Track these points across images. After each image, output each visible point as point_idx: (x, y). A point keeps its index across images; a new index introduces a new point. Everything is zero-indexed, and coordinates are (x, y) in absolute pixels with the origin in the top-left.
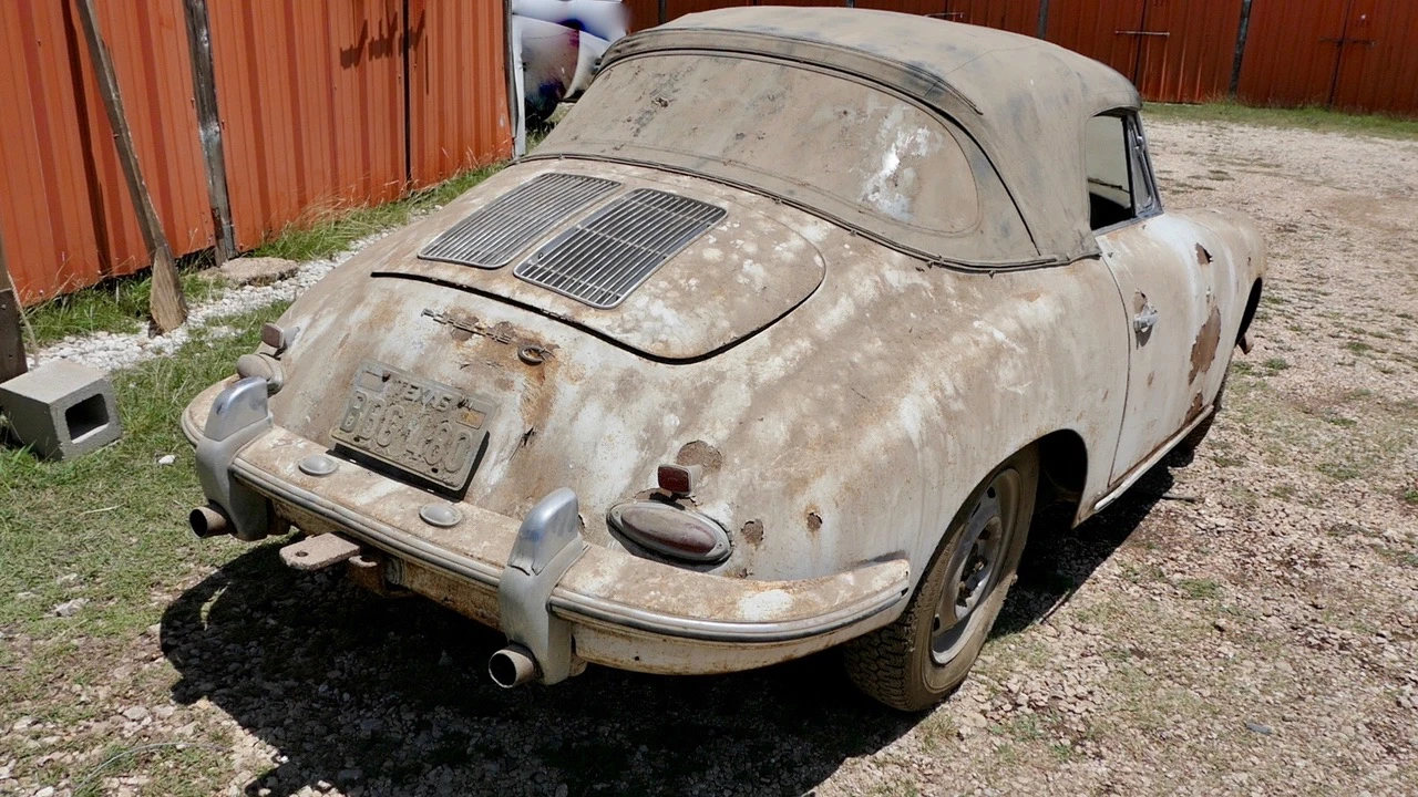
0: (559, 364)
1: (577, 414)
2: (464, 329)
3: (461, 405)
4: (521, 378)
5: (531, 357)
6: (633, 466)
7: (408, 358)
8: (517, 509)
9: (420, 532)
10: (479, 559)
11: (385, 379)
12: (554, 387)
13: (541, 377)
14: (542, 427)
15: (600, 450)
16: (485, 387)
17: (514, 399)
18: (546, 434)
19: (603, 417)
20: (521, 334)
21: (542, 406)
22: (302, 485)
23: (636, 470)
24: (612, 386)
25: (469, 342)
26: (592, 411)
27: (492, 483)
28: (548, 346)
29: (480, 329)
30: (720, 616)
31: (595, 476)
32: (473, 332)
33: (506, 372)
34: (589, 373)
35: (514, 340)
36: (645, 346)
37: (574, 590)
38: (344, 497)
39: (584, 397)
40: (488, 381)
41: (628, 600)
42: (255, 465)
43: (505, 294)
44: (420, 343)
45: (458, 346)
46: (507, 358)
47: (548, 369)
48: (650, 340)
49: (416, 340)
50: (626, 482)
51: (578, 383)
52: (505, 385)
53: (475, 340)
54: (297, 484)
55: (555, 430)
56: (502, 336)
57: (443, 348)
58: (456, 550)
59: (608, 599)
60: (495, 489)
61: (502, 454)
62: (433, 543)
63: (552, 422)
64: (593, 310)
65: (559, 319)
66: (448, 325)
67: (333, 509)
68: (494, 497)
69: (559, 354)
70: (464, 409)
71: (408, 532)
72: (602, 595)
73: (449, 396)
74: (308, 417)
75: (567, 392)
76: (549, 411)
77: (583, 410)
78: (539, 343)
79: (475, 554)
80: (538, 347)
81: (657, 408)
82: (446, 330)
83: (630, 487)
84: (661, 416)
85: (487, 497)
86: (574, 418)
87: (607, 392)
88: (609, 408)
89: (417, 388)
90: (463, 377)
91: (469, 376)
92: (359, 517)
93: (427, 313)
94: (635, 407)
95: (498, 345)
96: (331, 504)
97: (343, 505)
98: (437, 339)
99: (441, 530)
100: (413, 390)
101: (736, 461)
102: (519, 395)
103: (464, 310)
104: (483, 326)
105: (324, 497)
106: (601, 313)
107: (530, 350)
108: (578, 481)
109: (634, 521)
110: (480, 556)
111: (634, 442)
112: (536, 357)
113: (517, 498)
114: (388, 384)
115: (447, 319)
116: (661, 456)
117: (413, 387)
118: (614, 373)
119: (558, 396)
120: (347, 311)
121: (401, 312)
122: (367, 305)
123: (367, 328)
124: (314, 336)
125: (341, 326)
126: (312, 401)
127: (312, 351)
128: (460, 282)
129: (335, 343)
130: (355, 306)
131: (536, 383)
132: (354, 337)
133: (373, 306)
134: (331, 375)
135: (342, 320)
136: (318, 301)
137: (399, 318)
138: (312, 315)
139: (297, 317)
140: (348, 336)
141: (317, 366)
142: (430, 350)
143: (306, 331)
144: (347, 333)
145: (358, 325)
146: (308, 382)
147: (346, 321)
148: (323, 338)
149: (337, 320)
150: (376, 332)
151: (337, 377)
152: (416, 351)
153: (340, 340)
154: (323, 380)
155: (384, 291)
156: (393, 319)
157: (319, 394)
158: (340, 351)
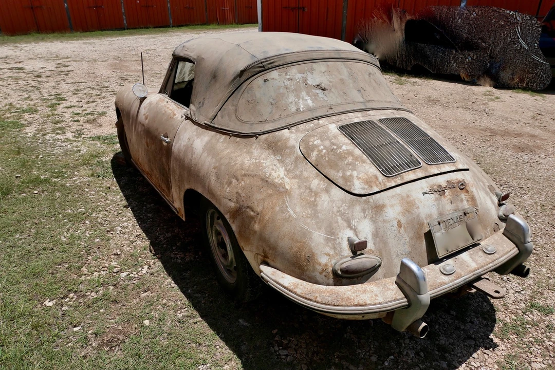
0: (469, 185)
1: (479, 196)
2: (441, 191)
3: (465, 214)
4: (463, 195)
7: (435, 213)
8: (487, 233)
11: (439, 224)
12: (472, 192)
13: (467, 191)
14: (477, 205)
17: (465, 203)
18: (479, 207)
20: (454, 182)
21: (473, 200)
22: (458, 278)
23: (491, 201)
24: (475, 183)
25: (446, 194)
29: (445, 188)
32: (444, 190)
33: (459, 196)
34: (472, 183)
38: (471, 269)
39: (477, 190)
44: (433, 205)
45: (445, 197)
46: (458, 192)
47: (467, 188)
49: (431, 205)
51: (473, 187)
52: (462, 201)
53: (447, 192)
54: (456, 279)
55: (480, 204)
56: (451, 185)
57: (441, 201)
63: (478, 203)
66: (435, 193)
67: (474, 275)
69: (466, 181)
70: (467, 215)
71: (495, 260)
73: (459, 214)
75: (475, 192)
76: (476, 200)
77: (479, 194)
78: (460, 181)
82: (436, 195)
86: (480, 198)
90: (454, 206)
91: (455, 204)
92: (482, 269)
93: (424, 194)
95: (453, 190)
96: (472, 274)
97: (474, 271)
98: (436, 200)
99: (496, 253)
102: (465, 201)
103: (434, 185)
104: (445, 186)
105: (468, 274)
113: (485, 231)
114: (441, 225)
115: (432, 191)
117: (449, 220)
119: (474, 194)
120: (376, 215)
121: (414, 199)
122: (392, 206)
123: (406, 212)
124: (367, 235)
125: (384, 221)
126: (406, 255)
127: (378, 239)
128: (422, 176)
129: (394, 228)
130: (381, 210)
131: (467, 194)
132: (403, 220)
133: (397, 205)
134: (408, 240)
135: (381, 219)
136: (337, 222)
137: (416, 201)
138: (348, 229)
139: (338, 234)
140: (399, 222)
141: (392, 242)
142: (438, 205)
143: (357, 235)
144: (397, 220)
145: (400, 214)
146: (395, 250)
147: (385, 218)
148: (377, 231)
149: (374, 221)
150: (413, 212)
151: (411, 239)
152: (435, 208)
153: (396, 225)
154: (404, 244)
155: (393, 196)
156: (415, 204)
157: (407, 250)
158: (402, 229)
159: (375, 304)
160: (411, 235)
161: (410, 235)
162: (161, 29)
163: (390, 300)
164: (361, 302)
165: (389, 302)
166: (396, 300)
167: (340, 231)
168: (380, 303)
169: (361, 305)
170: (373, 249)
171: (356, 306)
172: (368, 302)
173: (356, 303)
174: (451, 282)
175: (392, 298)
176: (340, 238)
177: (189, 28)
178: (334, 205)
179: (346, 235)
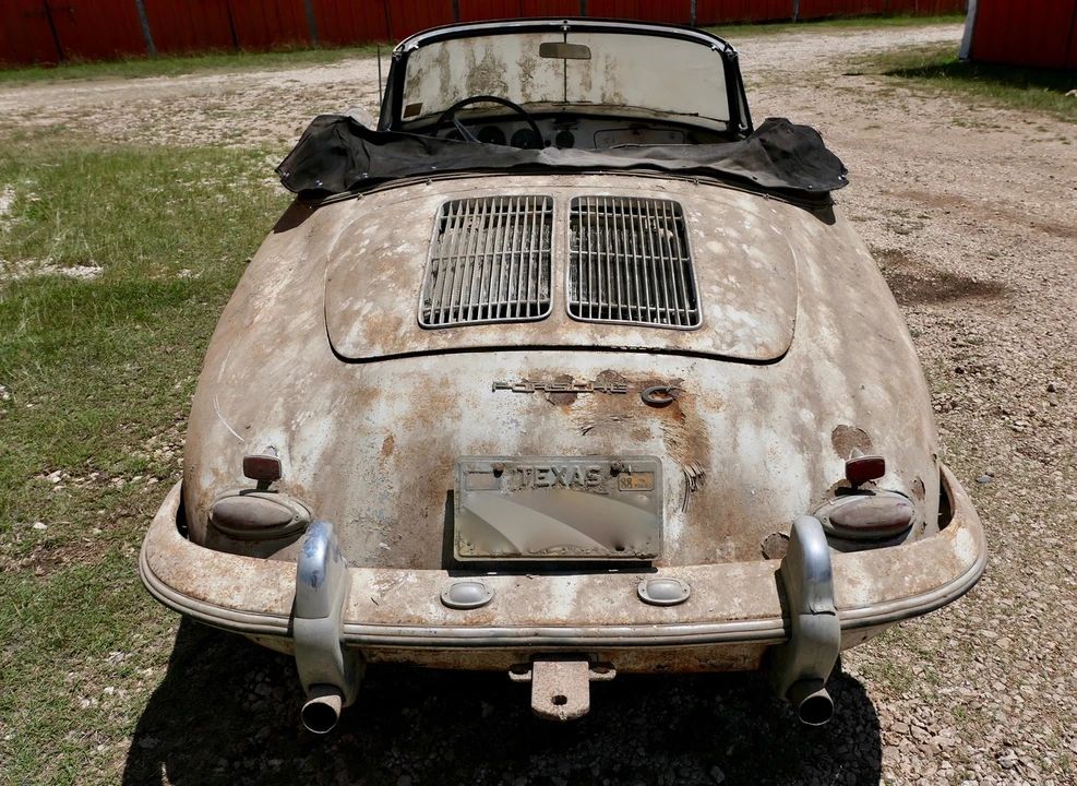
0: (694, 397)
1: (735, 440)
2: (563, 392)
3: (615, 472)
4: (655, 423)
5: (658, 399)
6: (805, 470)
7: (507, 443)
8: (719, 552)
9: (663, 619)
10: (746, 618)
11: (498, 473)
12: (701, 421)
13: (680, 416)
14: (707, 464)
15: (771, 466)
16: (622, 445)
17: (657, 447)
18: (715, 470)
19: (758, 433)
20: (634, 378)
21: (696, 445)
22: (472, 624)
23: (809, 472)
24: (749, 402)
25: (577, 404)
26: (746, 433)
27: (676, 538)
28: (671, 381)
29: (583, 386)
30: (957, 573)
31: (778, 492)
32: (576, 392)
33: (638, 422)
34: (725, 397)
35: (631, 386)
36: (753, 355)
37: (851, 608)
38: (538, 616)
39: (733, 421)
40: (623, 438)
41: (897, 595)
42: (382, 624)
43: (586, 342)
44: (512, 421)
45: (565, 411)
46: (632, 408)
47: (684, 405)
48: (753, 348)
49: (505, 419)
50: (808, 487)
51: (721, 409)
52: (644, 435)
53: (582, 400)
54: (465, 625)
55: (723, 463)
56: (613, 386)
57: (548, 418)
58: (717, 620)
59: (883, 602)
60: (682, 541)
61: (671, 504)
62: (686, 623)
63: (715, 458)
64: (687, 334)
65: (663, 352)
66: (536, 392)
67: (536, 635)
68: (687, 550)
69: (688, 386)
70: (623, 476)
71: (649, 623)
72: (876, 600)
73: (596, 467)
74: (382, 544)
75: (716, 424)
76: (707, 446)
77: (738, 433)
78: (659, 382)
79: (738, 616)
80: (662, 387)
81: (791, 409)
82: (539, 399)
83: (814, 490)
84: (796, 414)
85: (679, 553)
86: (735, 445)
87: (749, 410)
88: (758, 424)
89: (546, 471)
90: (591, 442)
91: (598, 438)
92: (579, 630)
93: (499, 386)
94: (775, 415)
95: (615, 398)
98: (532, 410)
99: (680, 606)
100: (543, 475)
101: (877, 432)
102: (661, 440)
103: (545, 371)
104: (584, 382)
105: (514, 626)
106: (698, 334)
107: (654, 392)
108: (766, 504)
109: (849, 521)
110: (745, 615)
111: (792, 447)
112: (664, 397)
113: (712, 544)
114: (505, 478)
115: (531, 385)
116: (821, 451)
117: (541, 471)
118: (744, 389)
119: (710, 429)
120: (351, 410)
121: (458, 395)
122: (392, 397)
123: (419, 424)
124: (311, 452)
125: (361, 430)
126: (380, 524)
127: (328, 468)
128: (519, 343)
129: (373, 452)
130: (366, 403)
131: (676, 423)
132: (401, 438)
133: (406, 397)
134: (396, 489)
135: (356, 423)
136: (269, 408)
137: (461, 402)
138: (282, 428)
139: (254, 434)
140: (390, 440)
141: (357, 485)
142: (531, 426)
143: (290, 448)
144: (386, 435)
145: (401, 423)
146: (355, 506)
147: (365, 422)
148: (335, 450)
149: (341, 425)
150: (438, 424)
151: (407, 489)
152: (513, 432)
153: (380, 446)
154: (384, 496)
155: (407, 375)
156: (454, 404)
157: (386, 515)
158: (391, 459)
159: (222, 606)
160: (409, 479)
161: (407, 478)
162: (768, 26)
163: (255, 607)
164: (200, 592)
165: (253, 612)
166: (268, 613)
167: (262, 429)
168: (231, 608)
169: (196, 598)
170: (306, 489)
171: (188, 594)
172: (212, 596)
173: (190, 590)
174: (445, 625)
175: (264, 605)
176: (254, 443)
177: (837, 25)
178: (292, 372)
179: (269, 440)
